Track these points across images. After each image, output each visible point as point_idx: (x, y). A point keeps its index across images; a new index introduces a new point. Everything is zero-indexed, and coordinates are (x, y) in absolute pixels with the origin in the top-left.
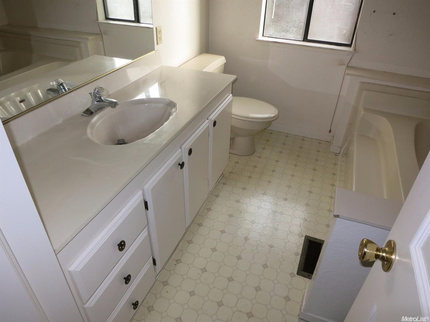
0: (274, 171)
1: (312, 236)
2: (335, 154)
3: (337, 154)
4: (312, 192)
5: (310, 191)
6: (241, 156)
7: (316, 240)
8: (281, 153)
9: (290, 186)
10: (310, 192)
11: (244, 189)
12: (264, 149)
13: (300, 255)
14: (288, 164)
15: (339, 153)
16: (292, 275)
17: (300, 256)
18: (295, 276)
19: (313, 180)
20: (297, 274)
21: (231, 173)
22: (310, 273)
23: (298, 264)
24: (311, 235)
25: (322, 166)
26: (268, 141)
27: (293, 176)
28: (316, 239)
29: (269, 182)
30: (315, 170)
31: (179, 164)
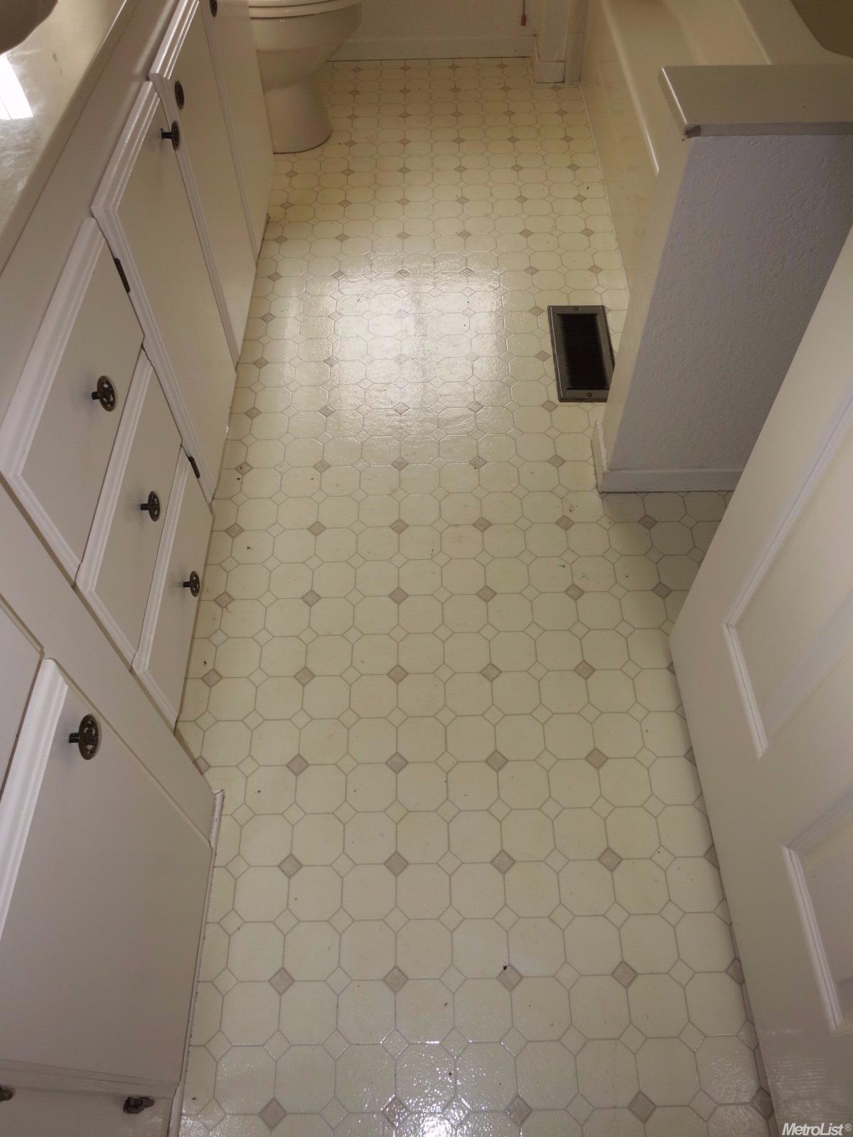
0: (404, 170)
1: (566, 304)
2: (552, 85)
3: (560, 85)
4: (526, 199)
5: (521, 196)
6: (295, 153)
7: (578, 309)
8: (405, 117)
9: (465, 199)
10: (522, 199)
11: (342, 238)
12: (353, 117)
13: (550, 356)
14: (436, 142)
15: (561, 80)
16: (549, 407)
17: (552, 358)
18: (557, 406)
19: (517, 168)
20: (561, 400)
21: (286, 206)
22: (590, 389)
23: (554, 377)
24: (562, 301)
25: (530, 126)
26: (355, 93)
27: (461, 169)
28: (576, 308)
29: (404, 202)
30: (513, 140)
31: (165, 135)
